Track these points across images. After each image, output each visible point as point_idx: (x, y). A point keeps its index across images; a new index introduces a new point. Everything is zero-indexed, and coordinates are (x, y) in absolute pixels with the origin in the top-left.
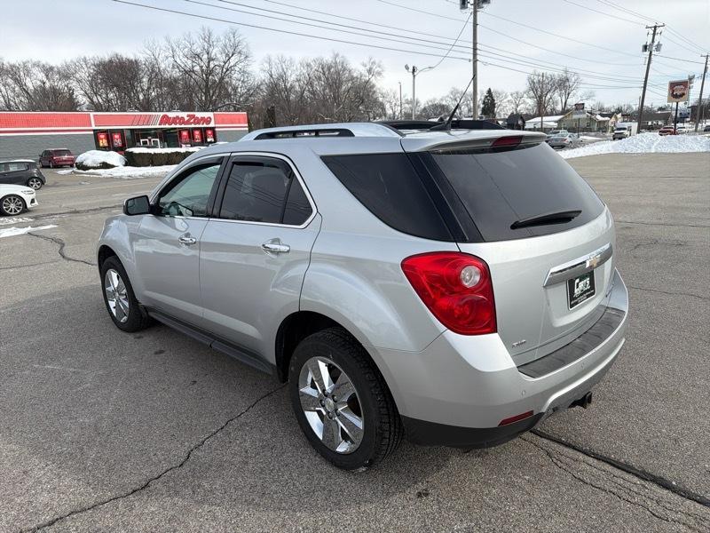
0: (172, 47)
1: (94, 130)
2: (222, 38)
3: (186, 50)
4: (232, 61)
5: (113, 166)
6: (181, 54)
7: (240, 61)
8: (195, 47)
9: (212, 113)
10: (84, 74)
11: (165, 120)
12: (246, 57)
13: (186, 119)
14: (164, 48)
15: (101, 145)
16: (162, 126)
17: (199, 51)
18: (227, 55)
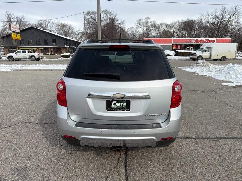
0: (208, 15)
1: (173, 44)
2: (230, 10)
3: (214, 15)
4: (232, 19)
5: (171, 56)
6: (212, 17)
7: (235, 18)
8: (217, 14)
9: (216, 39)
10: (177, 26)
11: (197, 41)
12: (239, 16)
13: (205, 40)
14: (205, 16)
15: (174, 49)
16: (195, 43)
17: (218, 15)
18: (230, 16)
